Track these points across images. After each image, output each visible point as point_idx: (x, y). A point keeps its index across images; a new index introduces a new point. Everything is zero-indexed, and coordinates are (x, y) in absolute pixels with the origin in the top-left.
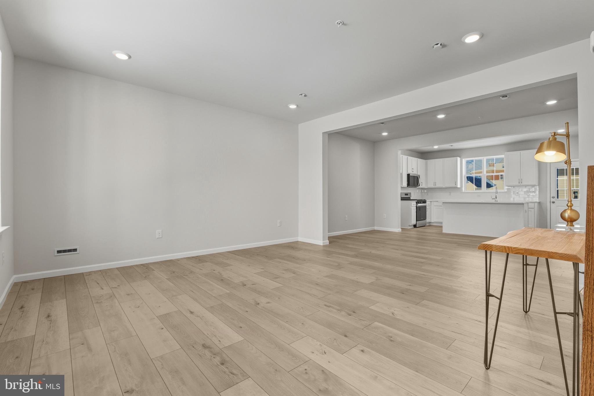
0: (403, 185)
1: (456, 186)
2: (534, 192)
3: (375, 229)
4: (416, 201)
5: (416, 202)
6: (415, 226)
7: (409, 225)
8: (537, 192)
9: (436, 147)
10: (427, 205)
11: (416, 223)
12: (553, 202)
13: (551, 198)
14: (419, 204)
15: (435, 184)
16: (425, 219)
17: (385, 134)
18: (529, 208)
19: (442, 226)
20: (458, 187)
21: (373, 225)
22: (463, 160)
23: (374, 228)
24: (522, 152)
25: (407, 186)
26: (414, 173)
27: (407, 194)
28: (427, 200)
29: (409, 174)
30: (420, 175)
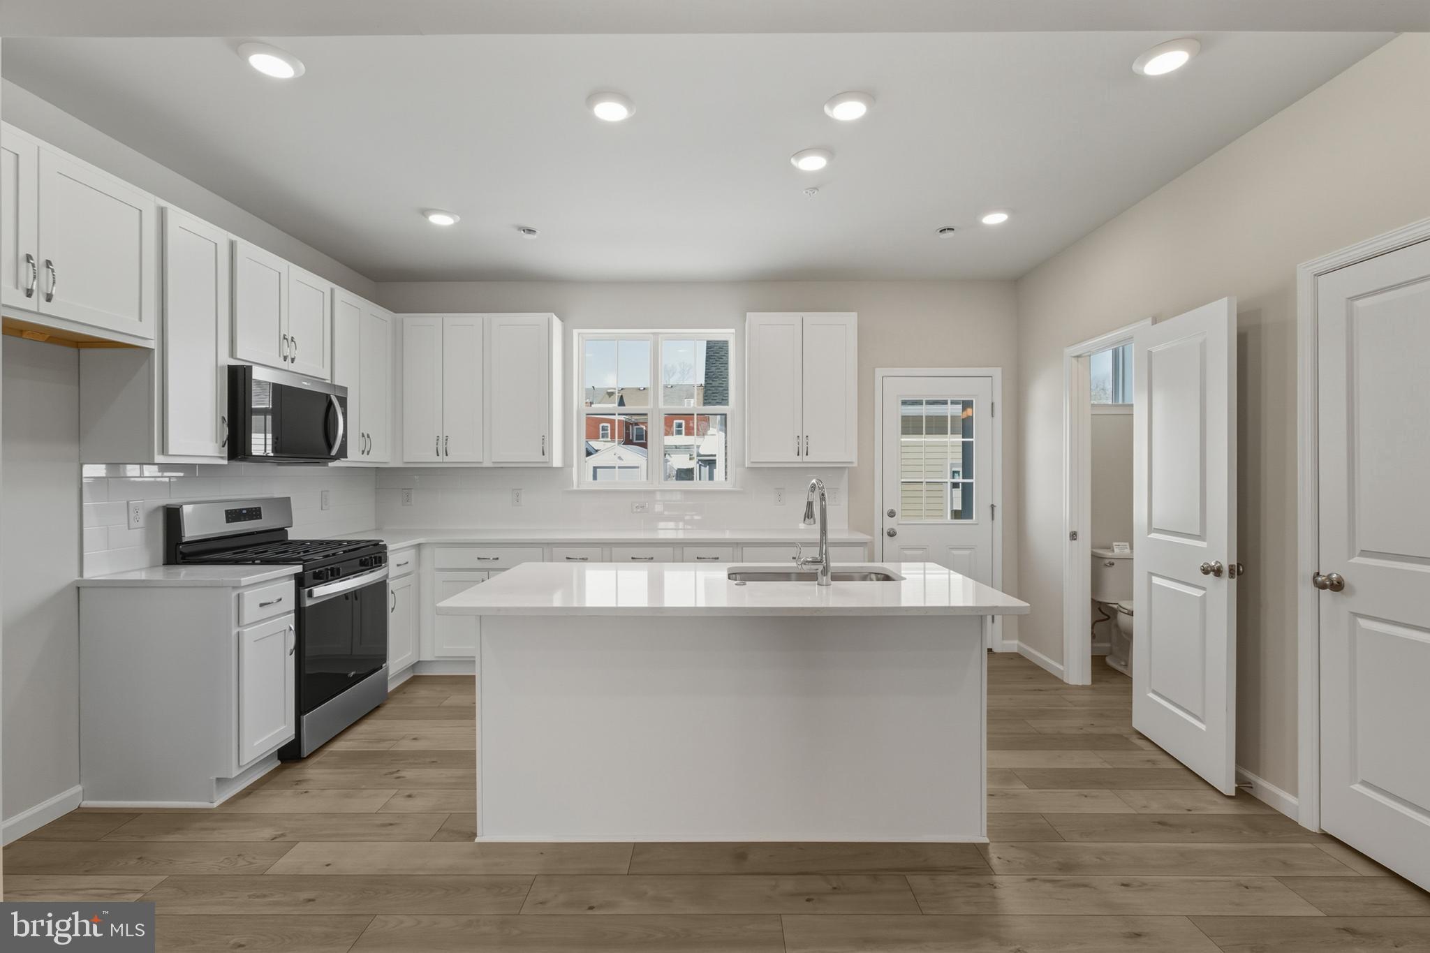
0: (172, 452)
1: (543, 458)
4: (298, 569)
6: (288, 755)
9: (442, 220)
10: (391, 583)
11: (293, 732)
12: (892, 534)
13: (885, 534)
15: (442, 444)
19: (472, 679)
20: (555, 465)
22: (576, 332)
24: (812, 319)
25: (225, 462)
26: (286, 365)
27: (254, 513)
28: (390, 547)
29: (251, 367)
30: (346, 389)
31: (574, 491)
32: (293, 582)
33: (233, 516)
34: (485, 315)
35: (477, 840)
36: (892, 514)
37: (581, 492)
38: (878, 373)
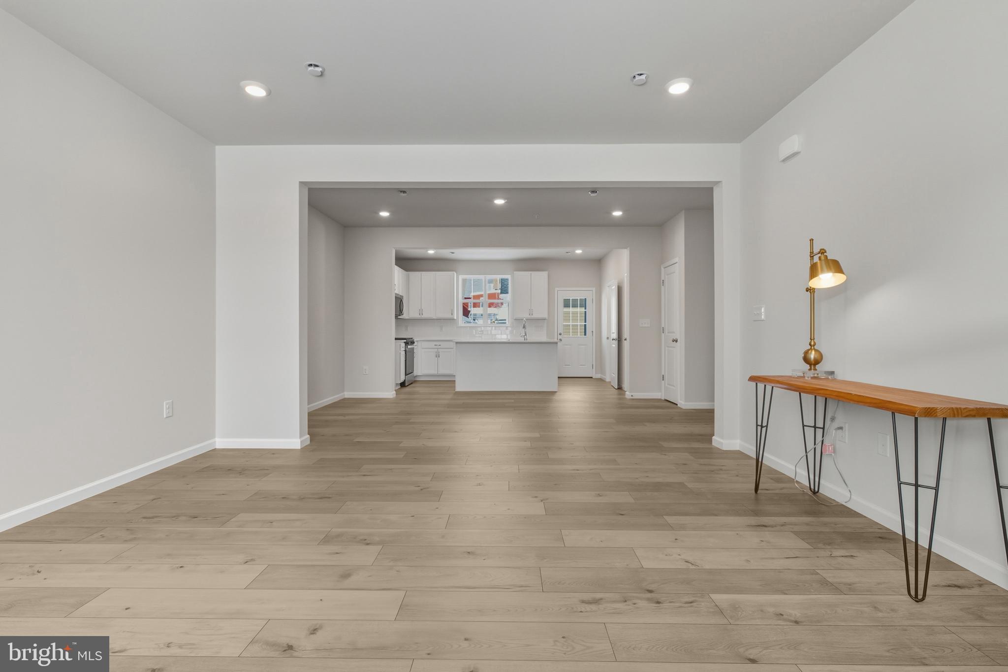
1: (451, 316)
3: (346, 397)
5: (405, 342)
6: (404, 385)
9: (431, 252)
14: (409, 347)
15: (421, 312)
16: (412, 370)
17: (384, 214)
20: (454, 318)
21: (343, 389)
22: (460, 277)
23: (344, 395)
24: (534, 273)
28: (414, 340)
30: (403, 296)
31: (459, 327)
34: (434, 272)
36: (560, 334)
37: (461, 327)
38: (557, 289)
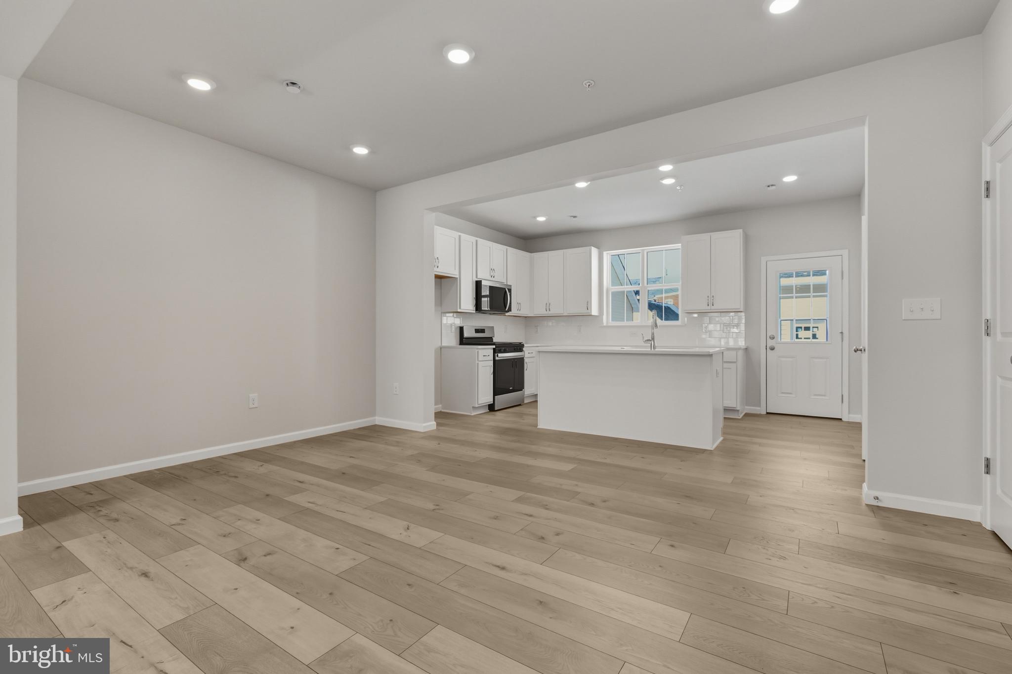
0: (462, 308)
1: (587, 311)
2: (737, 326)
3: (377, 423)
4: (494, 347)
5: (494, 349)
6: (491, 408)
7: (473, 407)
8: (743, 327)
10: (526, 356)
11: (492, 400)
12: (772, 349)
13: (768, 349)
14: (500, 355)
15: (548, 307)
16: (520, 386)
18: (725, 362)
20: (593, 314)
21: (373, 413)
22: (605, 253)
23: (374, 420)
24: (716, 235)
25: (475, 312)
26: (492, 279)
27: (483, 331)
28: (525, 345)
29: (481, 281)
30: (511, 286)
31: (605, 327)
32: (492, 351)
33: (477, 331)
34: (565, 250)
35: (538, 427)
36: (773, 338)
37: (607, 327)
38: (764, 260)
